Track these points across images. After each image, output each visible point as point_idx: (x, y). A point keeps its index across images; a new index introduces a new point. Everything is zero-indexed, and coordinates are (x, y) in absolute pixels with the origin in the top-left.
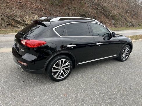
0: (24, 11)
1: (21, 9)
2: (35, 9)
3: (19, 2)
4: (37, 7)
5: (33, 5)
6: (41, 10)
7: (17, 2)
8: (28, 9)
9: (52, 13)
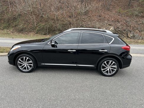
0: (102, 23)
1: (100, 22)
2: (112, 21)
3: (99, 16)
4: (114, 19)
5: (112, 17)
6: (117, 22)
7: (98, 16)
8: (106, 22)
9: (129, 24)
